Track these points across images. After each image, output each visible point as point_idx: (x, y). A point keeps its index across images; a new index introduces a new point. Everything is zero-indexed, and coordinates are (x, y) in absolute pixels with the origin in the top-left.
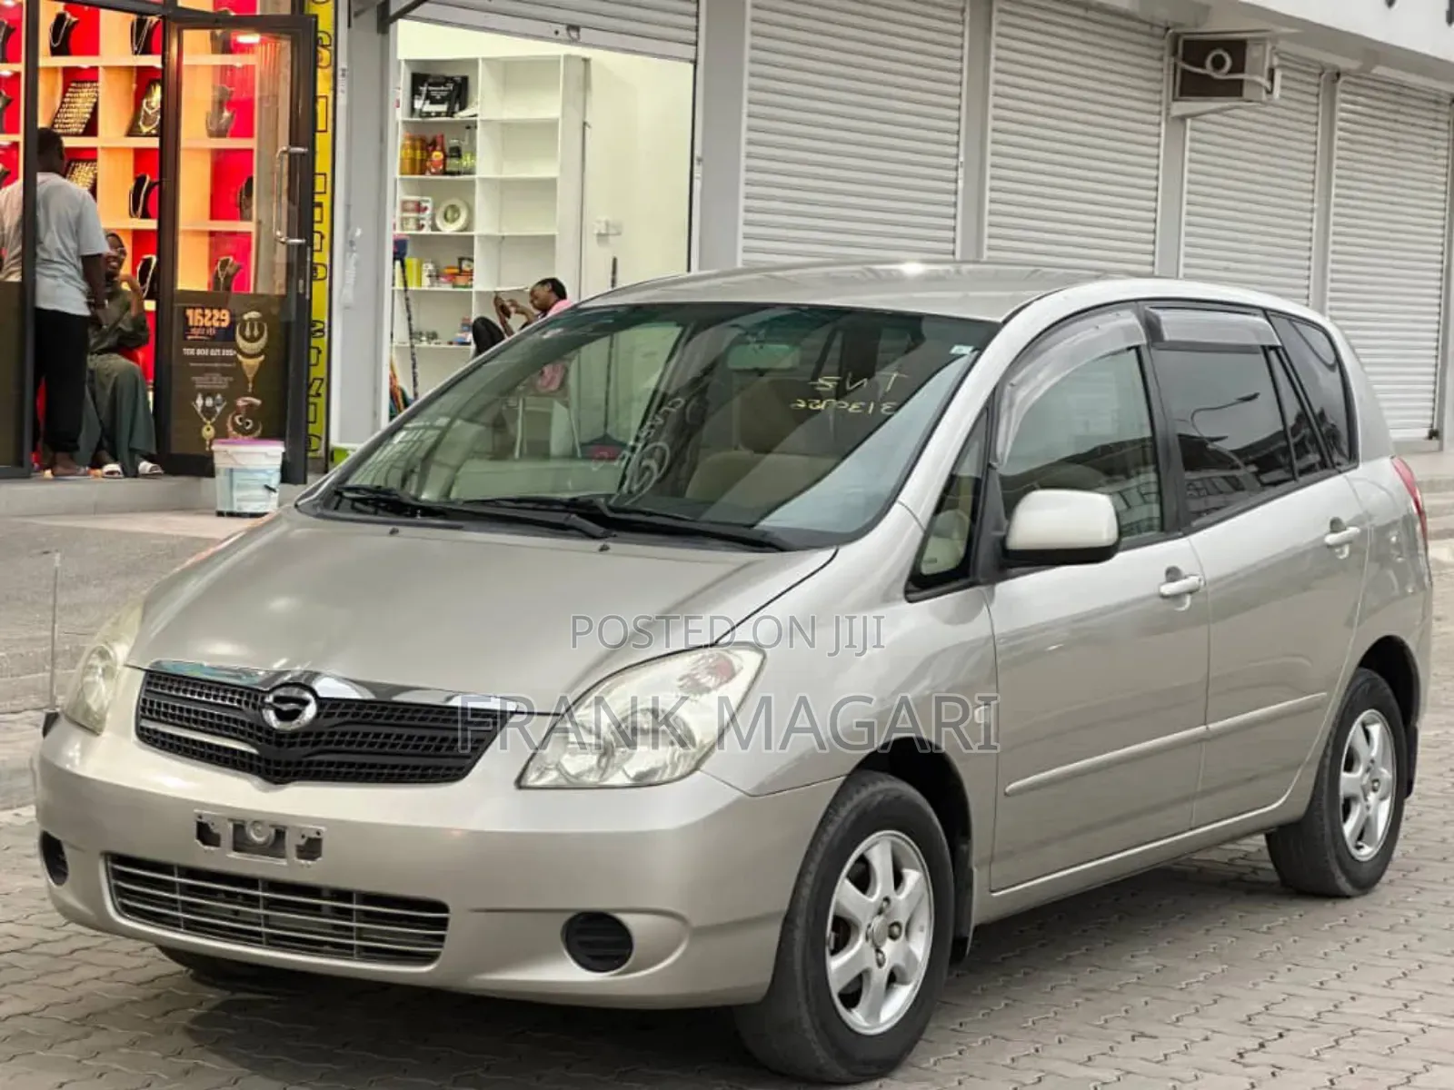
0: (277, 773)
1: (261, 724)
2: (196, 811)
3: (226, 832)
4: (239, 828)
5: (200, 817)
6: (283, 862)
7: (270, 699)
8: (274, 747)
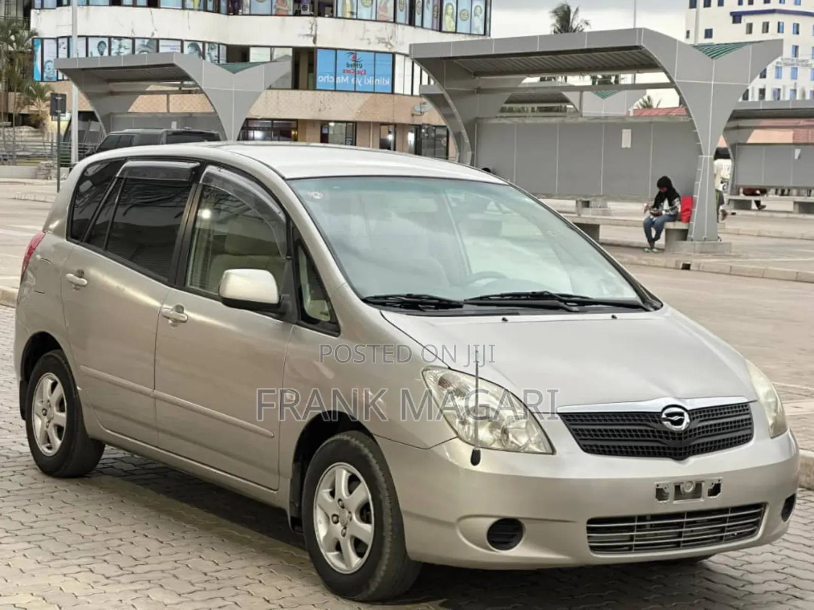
0: (680, 454)
1: (665, 430)
2: (656, 483)
3: (671, 491)
4: (677, 488)
5: (658, 486)
6: (701, 500)
7: (664, 416)
8: (677, 441)
